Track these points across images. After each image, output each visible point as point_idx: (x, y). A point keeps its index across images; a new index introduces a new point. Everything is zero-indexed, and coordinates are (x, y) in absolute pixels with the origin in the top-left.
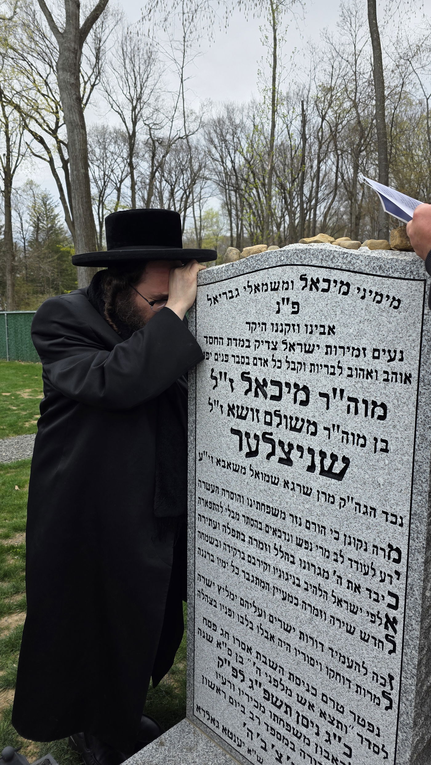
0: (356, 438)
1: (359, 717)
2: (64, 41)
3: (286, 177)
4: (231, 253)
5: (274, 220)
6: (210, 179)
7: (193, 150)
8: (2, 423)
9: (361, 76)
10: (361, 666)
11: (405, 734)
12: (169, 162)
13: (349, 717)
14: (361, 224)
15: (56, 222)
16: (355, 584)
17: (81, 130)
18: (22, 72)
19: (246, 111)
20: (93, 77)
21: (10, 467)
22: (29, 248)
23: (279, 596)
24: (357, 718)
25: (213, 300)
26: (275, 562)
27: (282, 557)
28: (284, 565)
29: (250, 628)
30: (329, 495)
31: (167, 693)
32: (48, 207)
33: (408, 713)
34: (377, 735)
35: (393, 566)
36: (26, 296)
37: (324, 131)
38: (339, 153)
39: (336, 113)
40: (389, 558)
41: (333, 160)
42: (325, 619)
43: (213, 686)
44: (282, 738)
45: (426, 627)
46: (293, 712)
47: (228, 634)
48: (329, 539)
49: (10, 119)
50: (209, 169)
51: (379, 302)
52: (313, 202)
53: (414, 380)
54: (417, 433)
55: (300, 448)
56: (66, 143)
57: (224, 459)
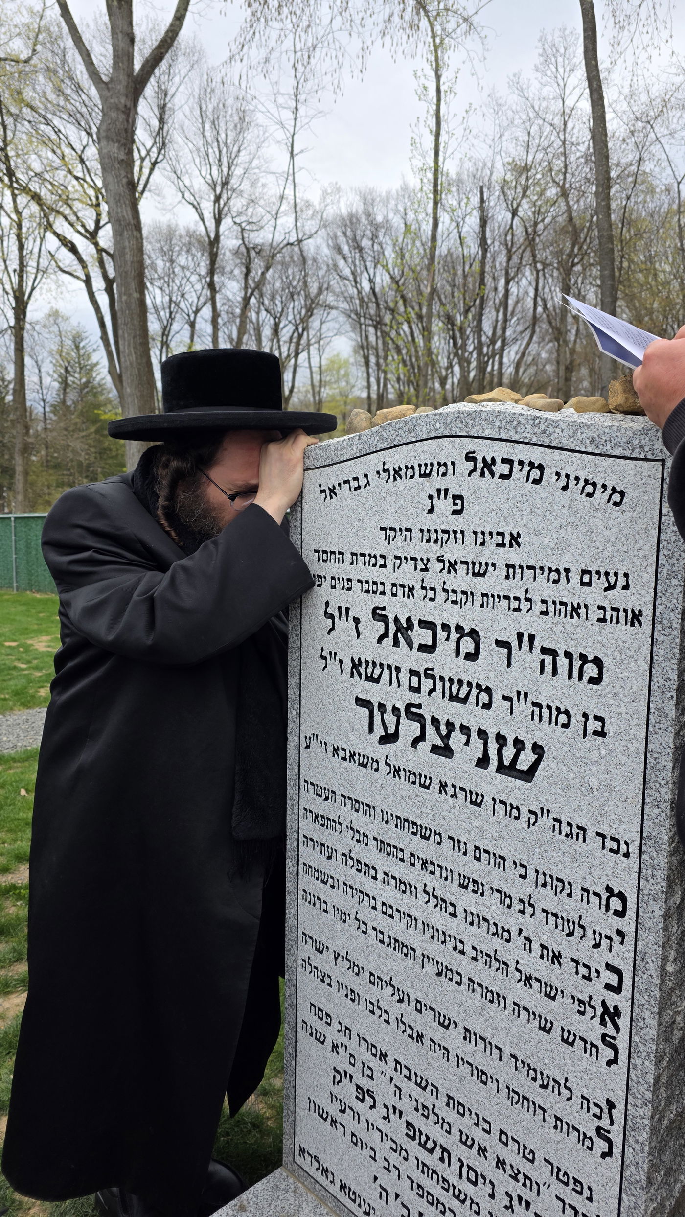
0: (554, 713)
1: (559, 1170)
2: (109, 94)
3: (455, 304)
4: (358, 418)
5: (437, 371)
6: (336, 308)
7: (310, 262)
8: (3, 689)
9: (573, 148)
10: (563, 1086)
11: (632, 1198)
12: (272, 282)
13: (543, 1169)
14: (574, 379)
15: (94, 375)
16: (553, 951)
17: (135, 233)
18: (44, 143)
19: (393, 202)
20: (155, 150)
21: (14, 760)
22: (52, 415)
23: (430, 969)
24: (555, 1170)
25: (328, 492)
26: (425, 913)
27: (436, 906)
28: (439, 919)
29: (385, 1021)
30: (511, 805)
31: (255, 1126)
32: (82, 352)
33: (637, 1164)
34: (587, 1199)
35: (614, 922)
36: (46, 491)
37: (516, 233)
38: (540, 269)
39: (535, 205)
40: (607, 909)
41: (529, 279)
42: (505, 1008)
43: (325, 1116)
44: (435, 1202)
45: (667, 1022)
46: (454, 1160)
47: (350, 1031)
48: (512, 876)
49: (24, 215)
50: (334, 292)
51: (590, 495)
52: (499, 344)
53: (646, 619)
54: (651, 705)
55: (465, 729)
56: (112, 252)
57: (345, 746)
